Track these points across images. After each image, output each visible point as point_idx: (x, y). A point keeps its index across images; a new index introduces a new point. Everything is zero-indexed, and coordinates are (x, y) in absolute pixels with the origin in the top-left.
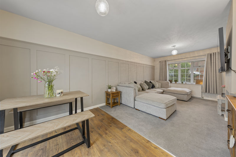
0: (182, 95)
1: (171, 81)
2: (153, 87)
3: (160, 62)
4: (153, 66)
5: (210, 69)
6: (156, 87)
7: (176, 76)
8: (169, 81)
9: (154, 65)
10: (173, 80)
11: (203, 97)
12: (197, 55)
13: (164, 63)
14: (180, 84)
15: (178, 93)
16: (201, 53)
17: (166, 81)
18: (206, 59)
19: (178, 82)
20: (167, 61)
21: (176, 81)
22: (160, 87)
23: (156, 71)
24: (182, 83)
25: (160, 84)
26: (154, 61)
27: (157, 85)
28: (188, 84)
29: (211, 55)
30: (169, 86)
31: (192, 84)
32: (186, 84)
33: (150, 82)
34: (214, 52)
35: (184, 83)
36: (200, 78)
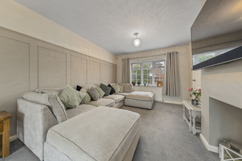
0: (146, 102)
1: (134, 84)
2: (113, 92)
3: (122, 60)
4: (115, 65)
5: (170, 69)
6: (116, 92)
7: (139, 77)
8: (132, 83)
9: (117, 64)
10: (136, 83)
11: (164, 101)
12: (158, 54)
13: (127, 61)
14: (142, 86)
15: (141, 99)
16: (162, 52)
17: (129, 83)
18: (166, 59)
19: (141, 84)
20: (130, 60)
21: (139, 83)
22: (122, 91)
23: (118, 71)
24: (145, 85)
25: (122, 87)
26: (117, 58)
27: (118, 88)
28: (150, 87)
29: (170, 54)
30: (132, 90)
31: (153, 87)
32: (148, 86)
33: (109, 86)
34: (173, 51)
35: (147, 85)
36: (160, 80)
